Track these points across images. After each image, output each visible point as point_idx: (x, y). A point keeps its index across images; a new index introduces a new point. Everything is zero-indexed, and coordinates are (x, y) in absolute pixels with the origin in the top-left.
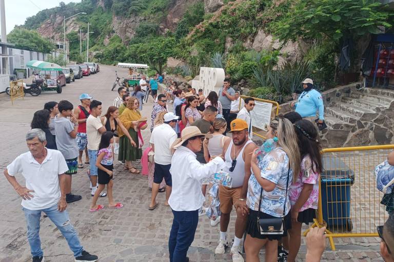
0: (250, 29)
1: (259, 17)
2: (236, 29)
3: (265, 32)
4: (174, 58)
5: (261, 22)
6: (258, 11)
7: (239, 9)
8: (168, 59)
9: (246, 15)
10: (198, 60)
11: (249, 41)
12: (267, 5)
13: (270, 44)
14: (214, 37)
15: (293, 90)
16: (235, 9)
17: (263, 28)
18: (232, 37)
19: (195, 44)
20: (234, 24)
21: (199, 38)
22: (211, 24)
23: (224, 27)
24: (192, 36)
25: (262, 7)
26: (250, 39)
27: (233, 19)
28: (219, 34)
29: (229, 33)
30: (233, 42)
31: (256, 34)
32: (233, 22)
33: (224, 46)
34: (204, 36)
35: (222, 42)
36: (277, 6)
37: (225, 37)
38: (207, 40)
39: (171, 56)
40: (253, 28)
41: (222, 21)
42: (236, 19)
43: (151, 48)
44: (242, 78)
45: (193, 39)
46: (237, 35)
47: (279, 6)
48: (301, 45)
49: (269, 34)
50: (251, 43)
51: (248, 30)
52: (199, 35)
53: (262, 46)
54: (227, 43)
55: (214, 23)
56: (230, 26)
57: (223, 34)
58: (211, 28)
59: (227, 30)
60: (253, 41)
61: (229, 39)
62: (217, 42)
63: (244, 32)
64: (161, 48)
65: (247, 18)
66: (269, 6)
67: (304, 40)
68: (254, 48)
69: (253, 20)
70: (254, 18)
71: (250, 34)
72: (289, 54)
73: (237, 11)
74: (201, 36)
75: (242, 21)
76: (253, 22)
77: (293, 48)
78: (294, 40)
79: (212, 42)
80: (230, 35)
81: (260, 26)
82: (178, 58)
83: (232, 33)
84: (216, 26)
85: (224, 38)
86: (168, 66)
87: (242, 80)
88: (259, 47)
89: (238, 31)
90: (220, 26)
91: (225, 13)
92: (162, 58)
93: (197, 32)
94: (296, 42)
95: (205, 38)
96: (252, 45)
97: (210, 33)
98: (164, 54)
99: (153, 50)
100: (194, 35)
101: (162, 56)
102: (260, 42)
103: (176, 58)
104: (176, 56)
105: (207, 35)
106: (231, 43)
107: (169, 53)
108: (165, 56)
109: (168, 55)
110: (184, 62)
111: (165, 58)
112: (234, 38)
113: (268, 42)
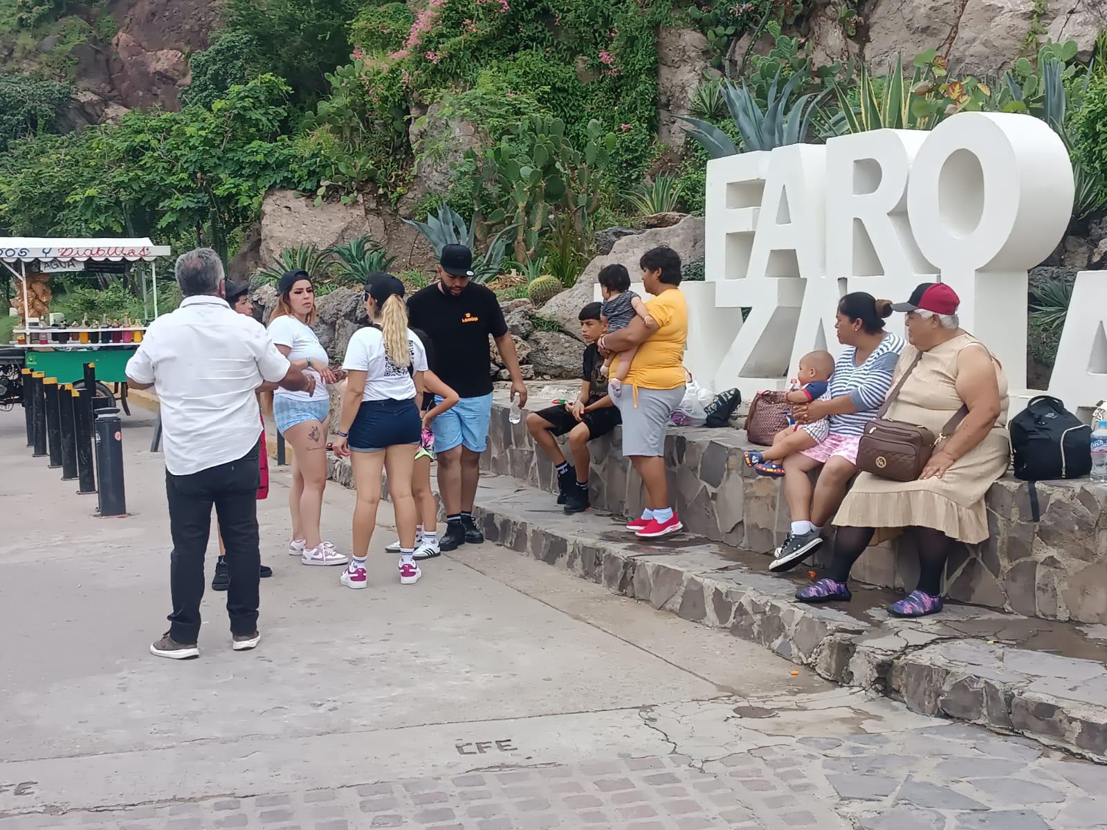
4: (310, 194)
8: (268, 207)
13: (1025, 25)
18: (703, 24)
26: (839, 21)
30: (716, 54)
33: (655, 87)
34: (508, 41)
35: (640, 60)
37: (655, 27)
38: (533, 59)
39: (287, 184)
43: (135, 154)
45: (434, 58)
50: (855, 47)
52: (475, 29)
53: (956, 50)
54: (674, 66)
60: (861, 34)
61: (691, 38)
64: (206, 141)
74: (486, 41)
82: (333, 194)
85: (646, 39)
92: (230, 198)
95: (514, 49)
96: (861, 55)
97: (537, 13)
98: (234, 174)
99: (146, 159)
100: (441, 35)
101: (220, 192)
102: (925, 30)
103: (321, 191)
104: (325, 183)
105: (525, 31)
106: (700, 64)
107: (266, 166)
108: (245, 186)
109: (264, 183)
110: (378, 214)
111: (244, 201)
112: (720, 30)
113: (1003, 20)
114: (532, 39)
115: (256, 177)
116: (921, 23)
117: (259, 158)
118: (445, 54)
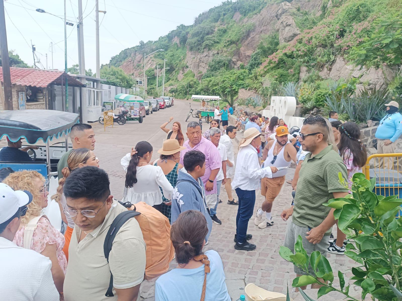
0: (328, 57)
1: (338, 44)
2: (312, 57)
3: (344, 59)
5: (340, 49)
6: (337, 38)
7: (315, 37)
8: (240, 91)
9: (324, 43)
10: (270, 90)
11: (325, 70)
12: (348, 31)
13: (350, 71)
14: (288, 67)
15: (368, 116)
16: (311, 38)
17: (342, 55)
18: (307, 66)
19: (268, 75)
20: (310, 52)
21: (272, 69)
22: (285, 54)
23: (299, 56)
24: (265, 67)
25: (342, 34)
26: (327, 67)
27: (309, 48)
28: (293, 64)
29: (304, 62)
30: (308, 71)
31: (334, 62)
32: (309, 51)
33: (299, 76)
34: (278, 67)
35: (297, 71)
36: (358, 31)
37: (300, 66)
38: (280, 71)
39: (243, 88)
40: (331, 56)
41: (297, 50)
42: (312, 48)
43: (224, 81)
44: (314, 107)
45: (265, 70)
46: (312, 64)
47: (362, 31)
48: (385, 72)
49: (348, 61)
50: (328, 72)
51: (325, 58)
52: (272, 65)
53: (341, 75)
54: (302, 72)
55: (288, 53)
56: (305, 55)
57: (297, 64)
58: (285, 58)
59: (302, 60)
60: (330, 70)
61: (304, 69)
62: (291, 72)
63: (321, 61)
64: (233, 80)
65: (324, 46)
66: (350, 32)
67: (389, 66)
68: (331, 77)
69: (331, 48)
70: (332, 46)
71: (327, 62)
72: (371, 82)
73: (314, 40)
74: (274, 67)
75: (319, 49)
76: (331, 50)
77: (376, 75)
78: (377, 67)
79: (285, 72)
80: (305, 64)
81: (338, 54)
82: (249, 89)
83: (308, 62)
84: (291, 56)
85: (298, 68)
86: (239, 98)
87: (315, 109)
88: (337, 76)
89: (314, 60)
90: (295, 56)
91: (300, 43)
92: (235, 90)
93: (270, 63)
94: (380, 69)
95: (279, 68)
96: (329, 73)
97: (283, 63)
98: (236, 86)
99: (225, 83)
100: (267, 66)
101: (233, 88)
102: (338, 70)
103: (247, 89)
104: (248, 88)
105: (280, 66)
106: (306, 73)
107: (241, 85)
108: (237, 88)
109: (240, 87)
110: (256, 93)
111: (237, 90)
112: (310, 67)
113: (347, 70)
114: (282, 67)
115: (239, 86)
116: (338, 69)
117: (240, 83)
118: (267, 69)
